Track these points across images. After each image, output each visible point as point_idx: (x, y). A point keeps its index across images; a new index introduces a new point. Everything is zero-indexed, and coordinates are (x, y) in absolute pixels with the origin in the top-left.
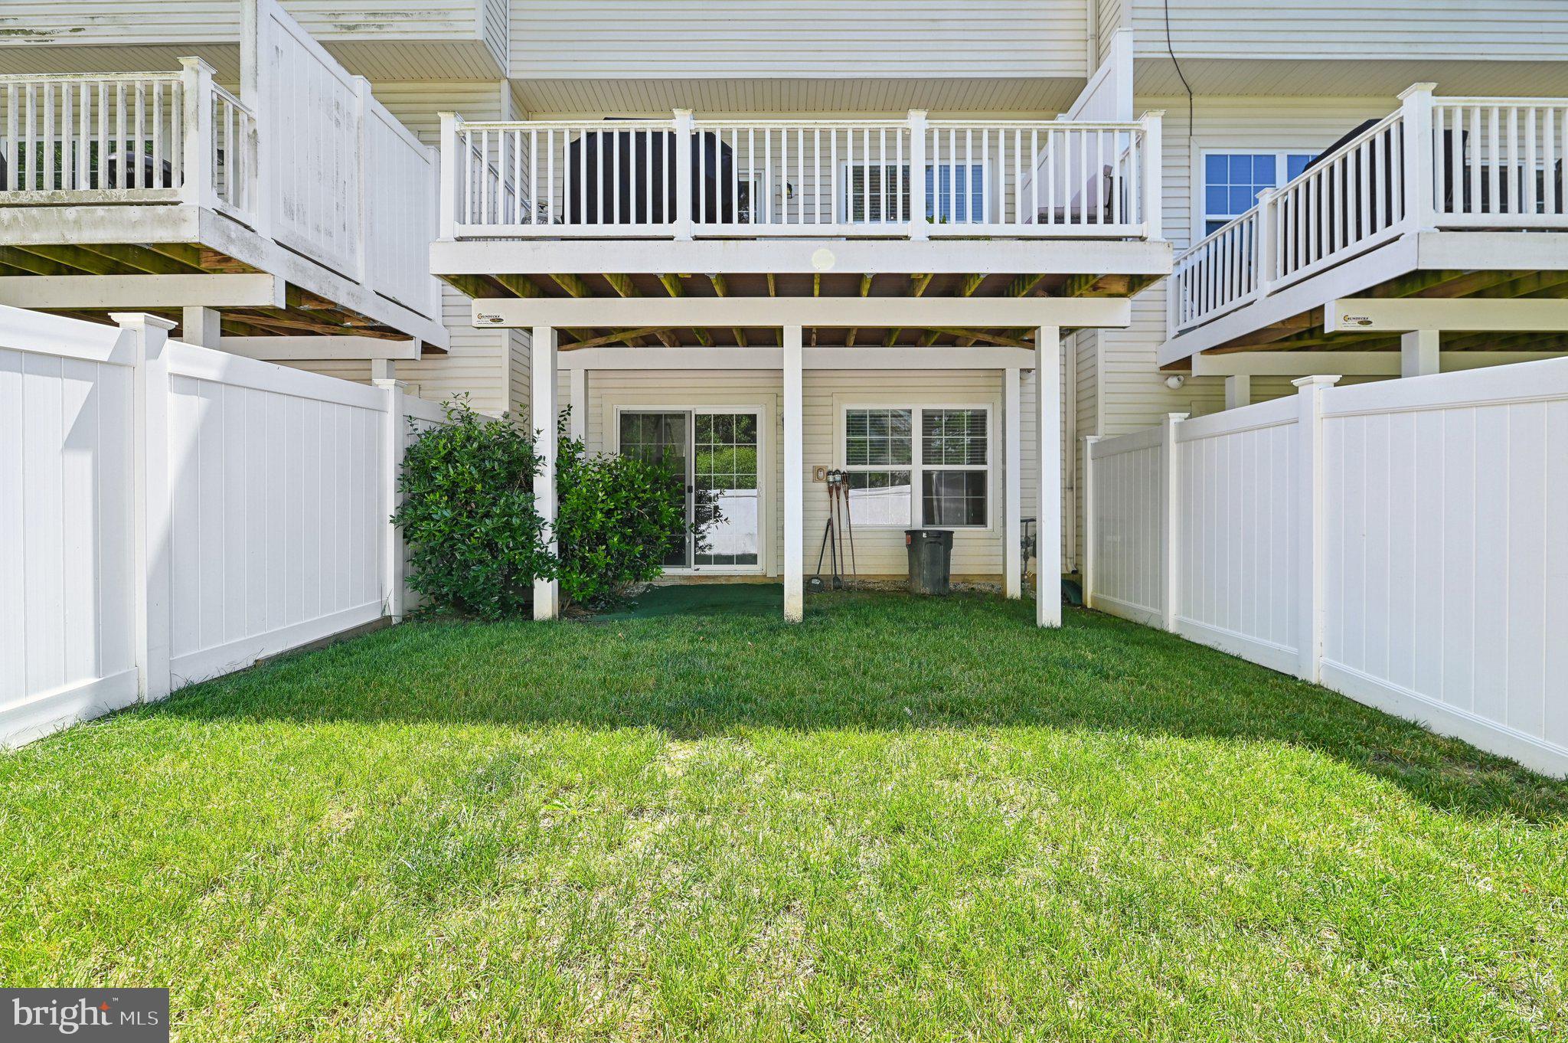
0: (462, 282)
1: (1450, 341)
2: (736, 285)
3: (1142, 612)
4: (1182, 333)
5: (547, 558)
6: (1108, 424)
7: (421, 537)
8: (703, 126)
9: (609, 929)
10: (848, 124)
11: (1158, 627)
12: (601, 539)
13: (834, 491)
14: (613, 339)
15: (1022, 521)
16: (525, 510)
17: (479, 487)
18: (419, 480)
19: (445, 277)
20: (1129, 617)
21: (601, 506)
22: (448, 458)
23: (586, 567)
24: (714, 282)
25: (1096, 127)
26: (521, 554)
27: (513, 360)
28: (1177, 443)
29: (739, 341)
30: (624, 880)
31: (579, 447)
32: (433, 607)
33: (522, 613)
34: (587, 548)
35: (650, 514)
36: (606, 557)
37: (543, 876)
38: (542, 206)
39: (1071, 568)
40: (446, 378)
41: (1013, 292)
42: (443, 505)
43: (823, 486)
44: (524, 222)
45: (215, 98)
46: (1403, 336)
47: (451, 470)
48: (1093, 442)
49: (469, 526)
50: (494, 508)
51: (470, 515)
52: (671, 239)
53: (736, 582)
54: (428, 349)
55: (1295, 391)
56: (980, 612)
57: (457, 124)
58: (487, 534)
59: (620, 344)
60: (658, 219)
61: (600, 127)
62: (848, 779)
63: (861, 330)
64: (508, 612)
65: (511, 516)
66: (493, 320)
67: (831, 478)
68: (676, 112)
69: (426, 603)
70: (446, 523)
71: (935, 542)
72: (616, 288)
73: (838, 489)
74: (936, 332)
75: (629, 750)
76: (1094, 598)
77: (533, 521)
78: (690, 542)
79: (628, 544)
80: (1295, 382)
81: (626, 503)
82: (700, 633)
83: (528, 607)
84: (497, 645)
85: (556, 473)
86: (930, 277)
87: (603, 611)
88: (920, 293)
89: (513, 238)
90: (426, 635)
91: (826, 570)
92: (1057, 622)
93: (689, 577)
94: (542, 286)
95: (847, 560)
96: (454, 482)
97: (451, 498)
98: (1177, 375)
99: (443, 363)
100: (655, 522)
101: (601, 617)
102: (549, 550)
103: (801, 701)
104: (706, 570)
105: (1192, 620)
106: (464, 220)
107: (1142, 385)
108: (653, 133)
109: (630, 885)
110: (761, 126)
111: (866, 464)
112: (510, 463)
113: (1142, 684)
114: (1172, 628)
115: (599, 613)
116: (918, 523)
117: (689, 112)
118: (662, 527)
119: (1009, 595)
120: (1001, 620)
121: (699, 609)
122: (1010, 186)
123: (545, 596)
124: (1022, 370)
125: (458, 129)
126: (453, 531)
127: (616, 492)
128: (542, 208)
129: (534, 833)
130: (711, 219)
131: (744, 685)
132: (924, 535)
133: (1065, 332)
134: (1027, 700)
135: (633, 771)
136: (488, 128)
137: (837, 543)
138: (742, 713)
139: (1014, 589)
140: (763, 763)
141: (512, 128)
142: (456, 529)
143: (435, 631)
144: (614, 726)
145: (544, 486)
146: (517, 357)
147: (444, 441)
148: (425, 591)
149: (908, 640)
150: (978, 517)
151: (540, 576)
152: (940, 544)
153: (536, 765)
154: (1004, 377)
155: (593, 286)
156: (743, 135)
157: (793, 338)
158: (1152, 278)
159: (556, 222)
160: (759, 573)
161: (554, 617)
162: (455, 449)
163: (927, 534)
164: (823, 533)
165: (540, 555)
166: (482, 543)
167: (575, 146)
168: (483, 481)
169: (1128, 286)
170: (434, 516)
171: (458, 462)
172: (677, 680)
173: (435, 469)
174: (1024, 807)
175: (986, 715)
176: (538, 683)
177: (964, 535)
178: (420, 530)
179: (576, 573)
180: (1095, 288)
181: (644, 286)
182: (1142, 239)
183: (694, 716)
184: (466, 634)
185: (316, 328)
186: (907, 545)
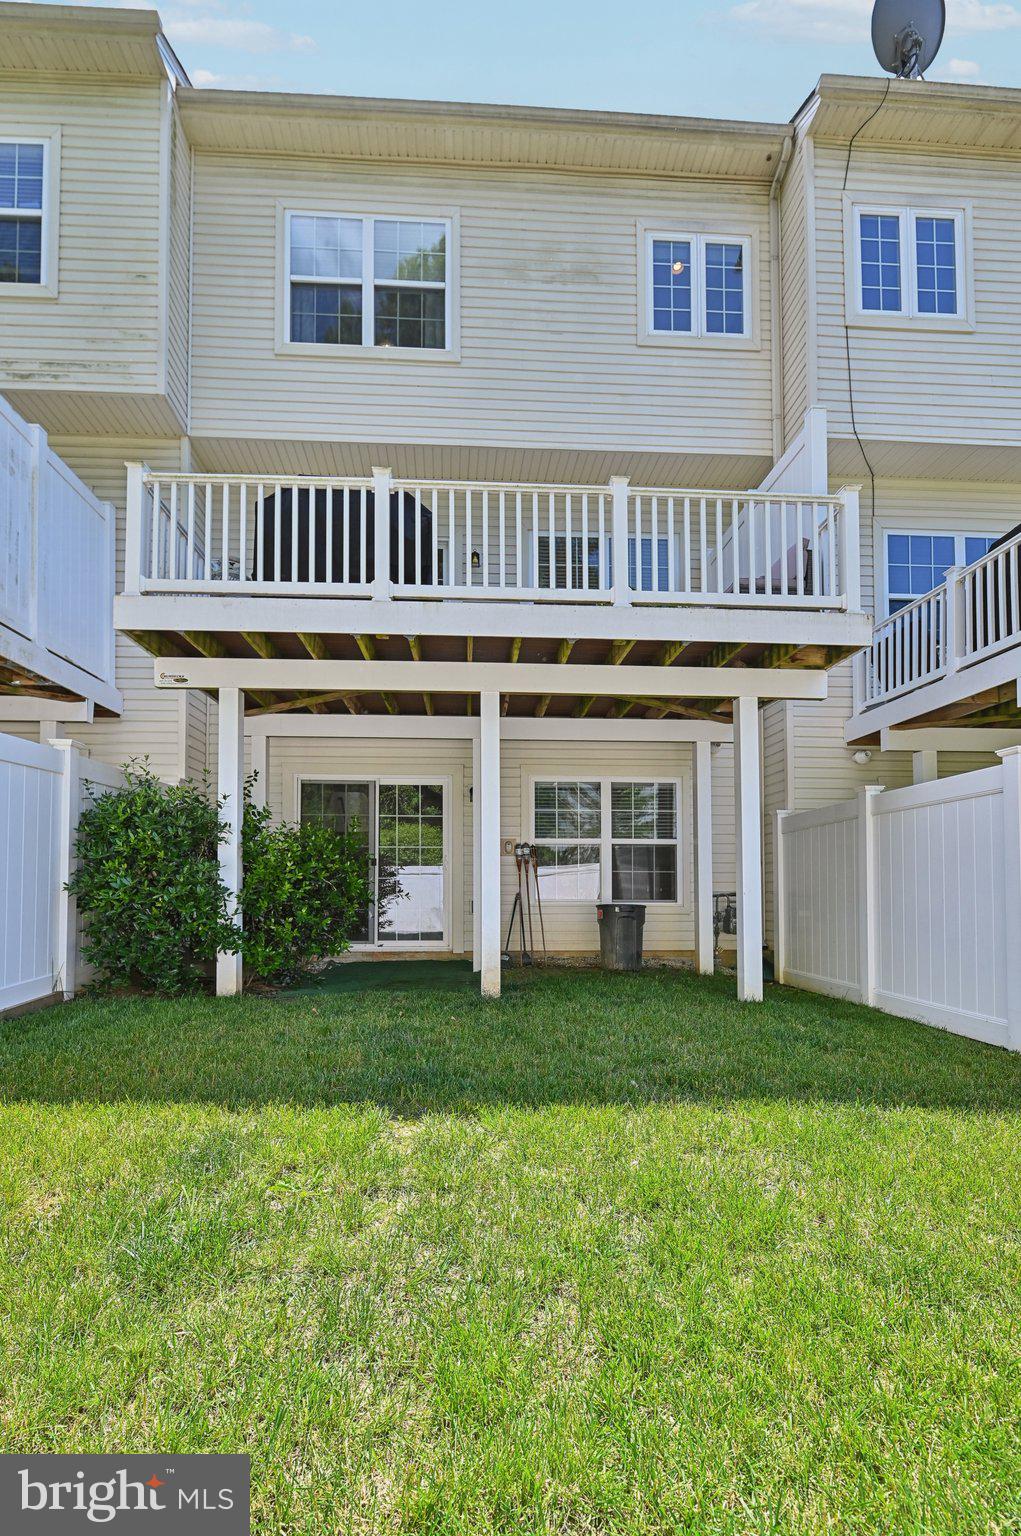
0: (146, 639)
2: (434, 648)
3: (839, 986)
4: (870, 708)
5: (231, 930)
6: (798, 798)
7: (98, 907)
8: (402, 486)
9: (367, 1318)
10: (551, 488)
11: (856, 1000)
12: (288, 910)
14: (299, 704)
15: (714, 896)
16: (210, 879)
17: (161, 854)
18: (96, 845)
19: (130, 633)
20: (825, 993)
21: (288, 876)
22: (128, 824)
23: (272, 940)
24: (412, 644)
25: (797, 500)
26: (205, 924)
27: (190, 725)
28: (874, 815)
29: (428, 709)
30: (375, 1265)
31: (266, 815)
32: (108, 980)
33: (204, 989)
34: (273, 920)
35: (338, 886)
36: (292, 930)
37: (282, 1263)
38: (233, 562)
40: (118, 743)
41: (712, 661)
42: (122, 873)
43: (512, 859)
44: (213, 577)
47: (131, 835)
48: (784, 816)
49: (151, 894)
50: (178, 876)
51: (152, 882)
52: (370, 599)
54: (101, 712)
55: (1000, 761)
56: (680, 987)
57: (145, 474)
58: (170, 902)
59: (305, 710)
60: (355, 578)
61: (296, 483)
62: (589, 1154)
63: (556, 698)
64: (188, 986)
65: (195, 885)
66: (177, 680)
67: (519, 852)
68: (375, 470)
69: (100, 977)
70: (125, 892)
71: (628, 917)
72: (309, 649)
73: (527, 862)
74: (630, 703)
75: (351, 1127)
76: (786, 973)
77: (218, 892)
78: (373, 917)
79: (315, 916)
80: (998, 754)
81: (315, 874)
82: (398, 1008)
83: (210, 982)
84: (184, 1022)
85: (241, 840)
86: (632, 644)
87: (288, 987)
88: (620, 661)
89: (203, 594)
90: (105, 1011)
92: (759, 997)
93: (372, 954)
94: (229, 645)
95: (537, 936)
96: (134, 849)
97: (130, 867)
98: (865, 751)
100: (343, 895)
101: (287, 993)
102: (234, 922)
103: (522, 1075)
104: (389, 946)
105: (892, 994)
106: (150, 572)
107: (832, 760)
108: (351, 491)
109: (382, 1271)
110: (462, 488)
111: (555, 837)
112: (193, 830)
113: (863, 1056)
114: (871, 1002)
115: (284, 989)
116: (608, 899)
117: (388, 471)
118: (351, 900)
119: (702, 971)
120: (702, 995)
121: (390, 985)
122: (696, 560)
123: (228, 970)
124: (713, 743)
125: (145, 480)
126: (133, 901)
127: (304, 862)
128: (232, 564)
129: (266, 1217)
130: (410, 579)
131: (457, 1061)
132: (617, 910)
133: (763, 703)
134: (755, 1071)
135: (361, 1149)
136: (178, 480)
137: (526, 918)
138: (462, 1089)
139: (706, 964)
140: (496, 1139)
141: (203, 480)
142: (136, 898)
143: (114, 1007)
144: (329, 1103)
145: (229, 853)
146: (194, 722)
147: (124, 805)
148: (101, 963)
149: (616, 1014)
150: (667, 892)
151: (224, 948)
152: (633, 918)
153: (254, 1143)
154: (695, 751)
155: (284, 646)
156: (443, 496)
157: (490, 706)
158: (850, 650)
159: (248, 579)
160: (445, 949)
161: (238, 992)
162: (135, 814)
163: (619, 908)
164: (512, 907)
165: (225, 927)
166: (164, 914)
167: (269, 501)
168: (165, 848)
169: (826, 659)
170: (113, 885)
171: (138, 827)
172: (385, 1055)
173: (113, 834)
174: (779, 1180)
175: (719, 1088)
176: (236, 1058)
177: (655, 909)
178: (96, 899)
179: (261, 946)
180: (793, 659)
181: (337, 647)
182: (841, 610)
183: (412, 1091)
184: (147, 1009)
186: (599, 920)
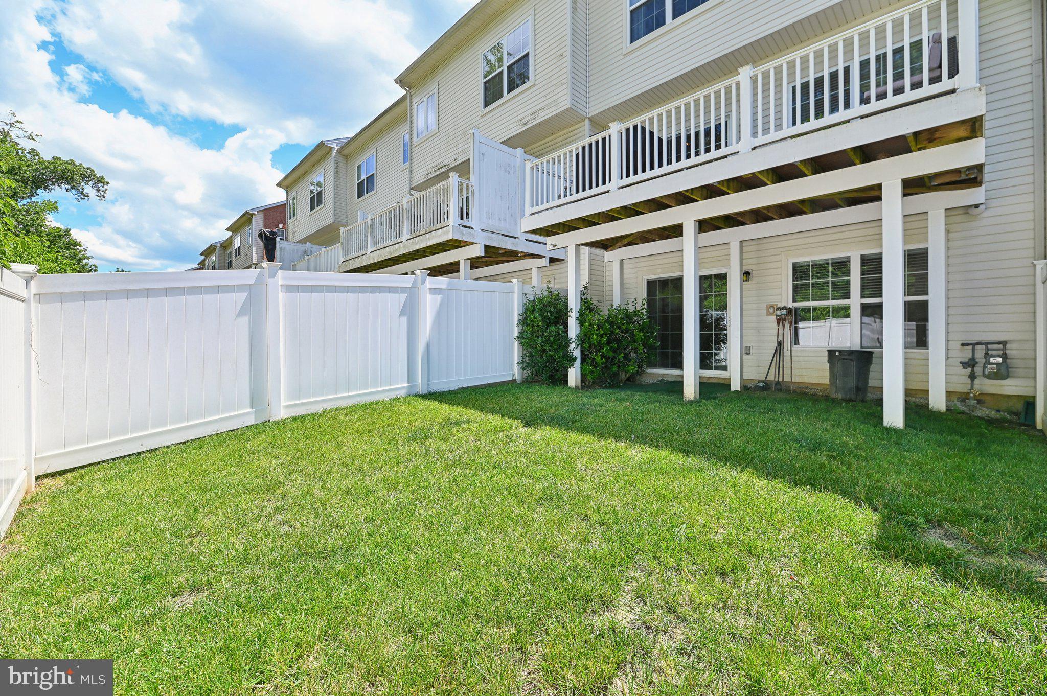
13: (781, 321)
16: (563, 335)
19: (528, 232)
33: (563, 383)
43: (774, 318)
45: (459, 183)
54: (552, 260)
67: (779, 313)
77: (566, 340)
91: (771, 378)
95: (787, 371)
99: (564, 265)
111: (828, 300)
123: (574, 375)
132: (837, 353)
151: (572, 366)
157: (688, 229)
161: (578, 386)
185: (510, 259)
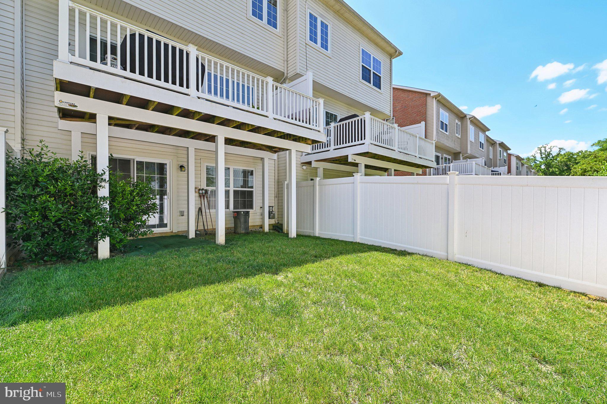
1: (367, 167)
2: (209, 119)
3: (306, 232)
11: (312, 235)
13: (202, 197)
39: (277, 222)
46: (359, 164)
53: (157, 236)
55: (353, 176)
60: (181, 85)
80: (354, 174)
83: (96, 254)
92: (296, 236)
98: (308, 166)
105: (323, 232)
114: (317, 235)
117: (196, 47)
119: (266, 231)
132: (242, 213)
160: (169, 231)
161: (108, 257)
163: (244, 213)
169: (311, 142)
186: (234, 217)
